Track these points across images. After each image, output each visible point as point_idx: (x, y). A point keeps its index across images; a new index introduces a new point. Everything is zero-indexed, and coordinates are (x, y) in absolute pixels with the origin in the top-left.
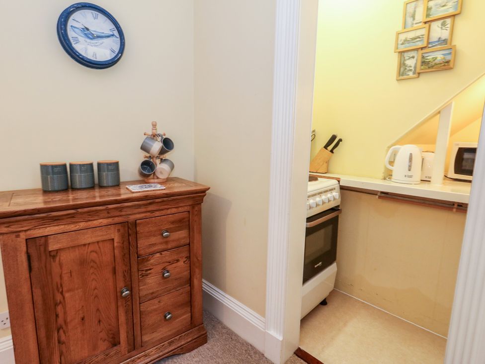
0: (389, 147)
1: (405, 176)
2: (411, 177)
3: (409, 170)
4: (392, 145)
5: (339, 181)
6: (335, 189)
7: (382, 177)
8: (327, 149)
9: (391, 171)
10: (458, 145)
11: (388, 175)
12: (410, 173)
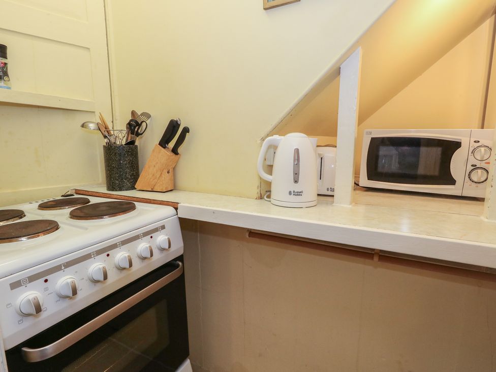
0: (263, 139)
1: (290, 193)
2: (299, 194)
3: (296, 182)
4: (268, 135)
5: (176, 209)
6: (163, 227)
7: (256, 196)
8: (165, 148)
9: (269, 184)
10: (371, 133)
11: (265, 192)
12: (297, 187)
